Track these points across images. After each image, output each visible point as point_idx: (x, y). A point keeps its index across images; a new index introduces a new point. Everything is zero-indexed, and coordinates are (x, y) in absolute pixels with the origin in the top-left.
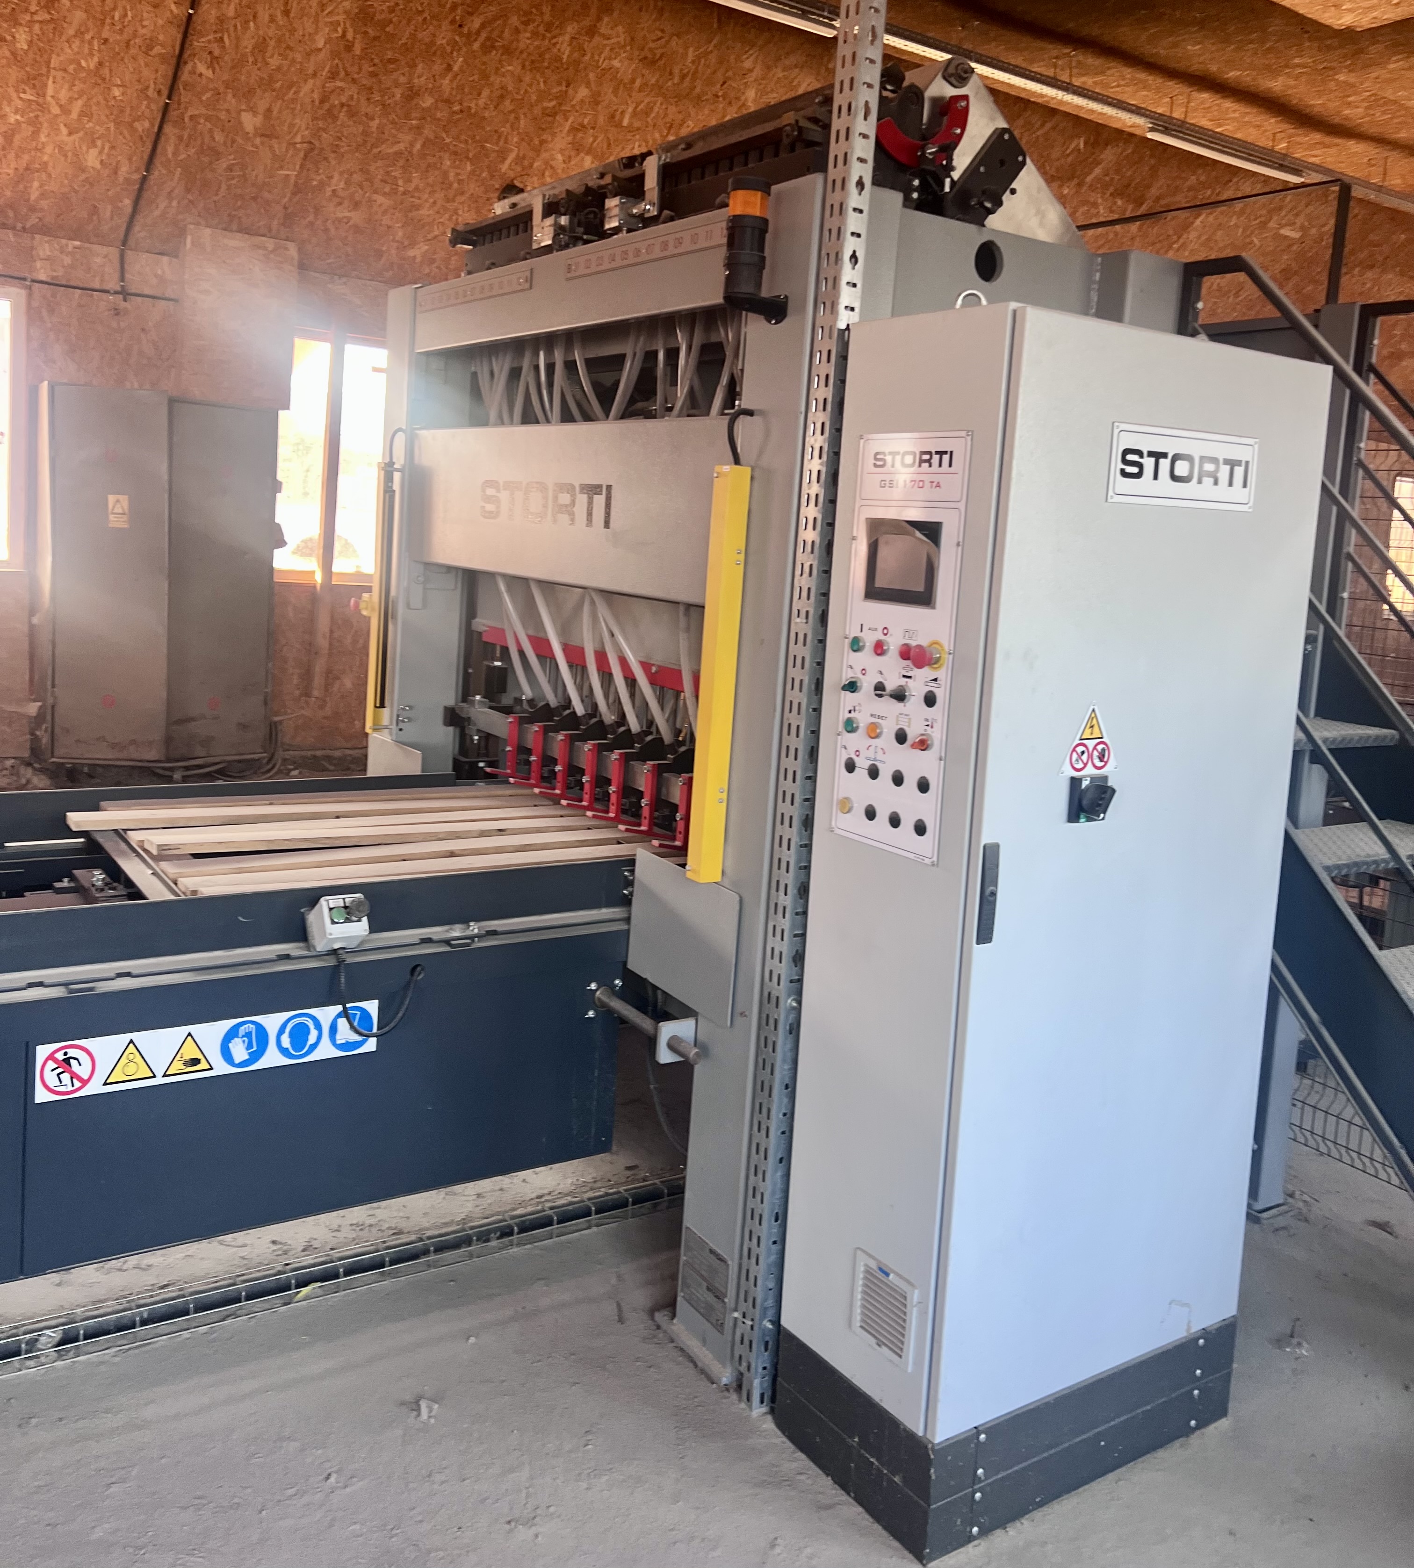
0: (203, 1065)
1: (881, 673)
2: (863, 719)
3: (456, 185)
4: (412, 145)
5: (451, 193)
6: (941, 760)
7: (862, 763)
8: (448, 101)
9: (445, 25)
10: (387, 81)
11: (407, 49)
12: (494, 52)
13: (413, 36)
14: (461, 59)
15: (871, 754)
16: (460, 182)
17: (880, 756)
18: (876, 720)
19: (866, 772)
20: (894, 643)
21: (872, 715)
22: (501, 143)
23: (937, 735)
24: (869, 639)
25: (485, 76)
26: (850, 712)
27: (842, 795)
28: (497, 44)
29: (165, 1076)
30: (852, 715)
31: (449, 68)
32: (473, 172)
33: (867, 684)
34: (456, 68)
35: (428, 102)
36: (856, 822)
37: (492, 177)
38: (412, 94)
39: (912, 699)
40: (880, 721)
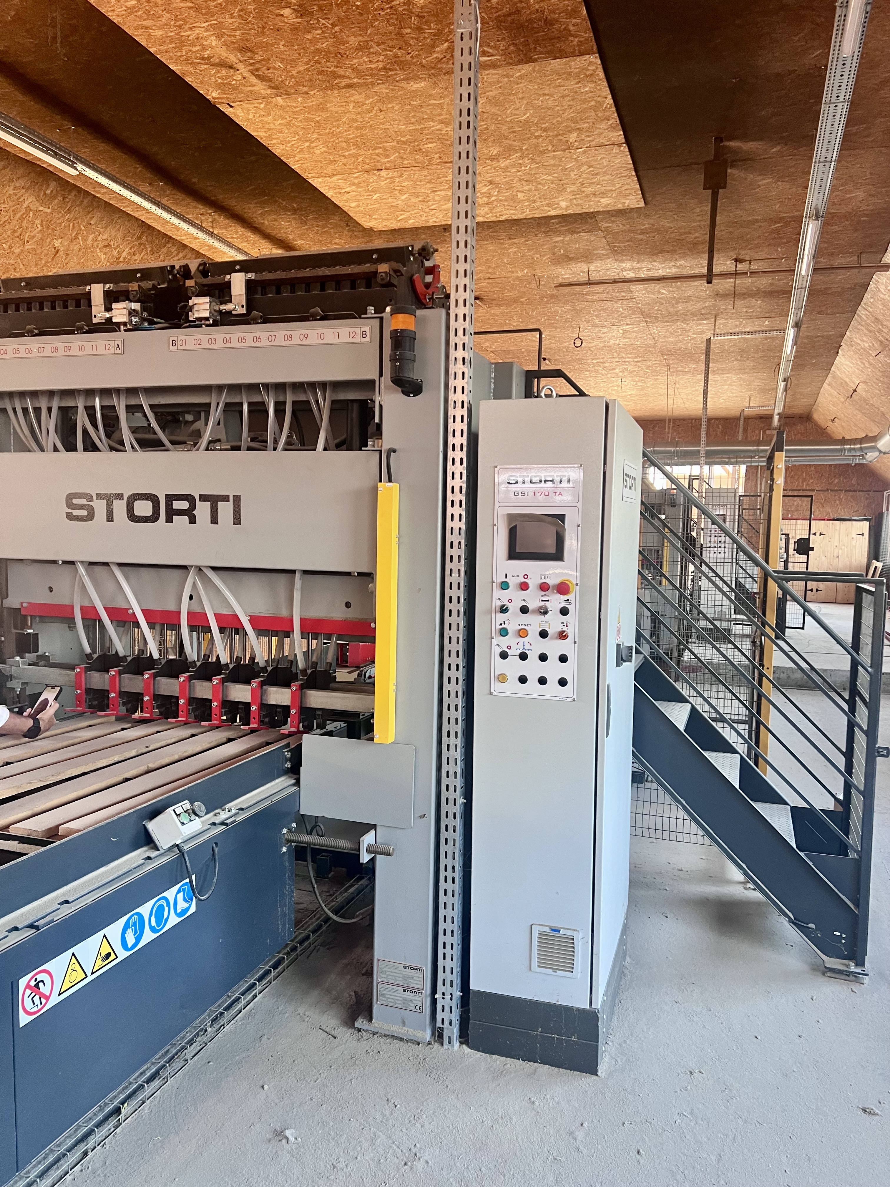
0: (113, 956)
1: (524, 600)
2: (512, 628)
6: (575, 642)
7: (514, 653)
15: (520, 646)
17: (527, 646)
18: (523, 627)
19: (518, 657)
20: (533, 583)
21: (519, 625)
23: (570, 631)
24: (513, 582)
26: (501, 624)
27: (497, 673)
29: (92, 973)
30: (503, 626)
33: (514, 608)
36: (513, 687)
39: (550, 613)
40: (526, 627)
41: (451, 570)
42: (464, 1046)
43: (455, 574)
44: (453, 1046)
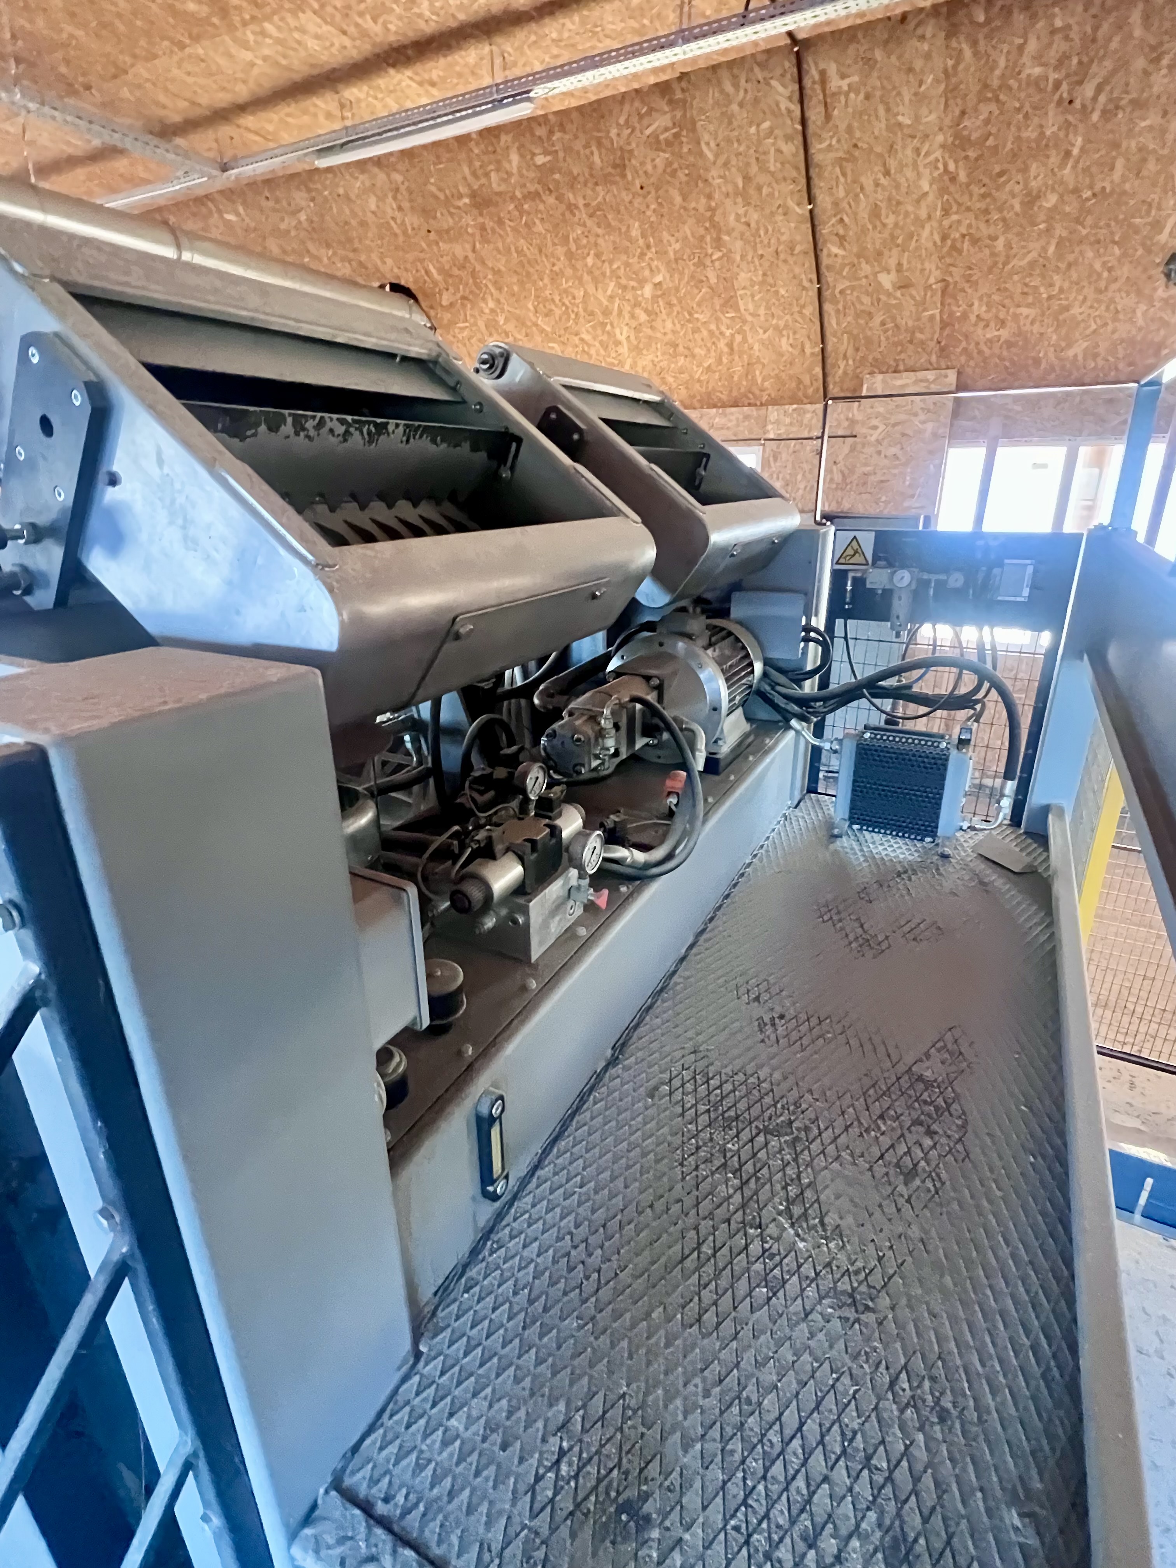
12: (1120, 116)
14: (1080, 139)
22: (1153, 212)
25: (1116, 145)
28: (1123, 103)
31: (1068, 154)
34: (1076, 151)
35: (1051, 200)
38: (1032, 199)
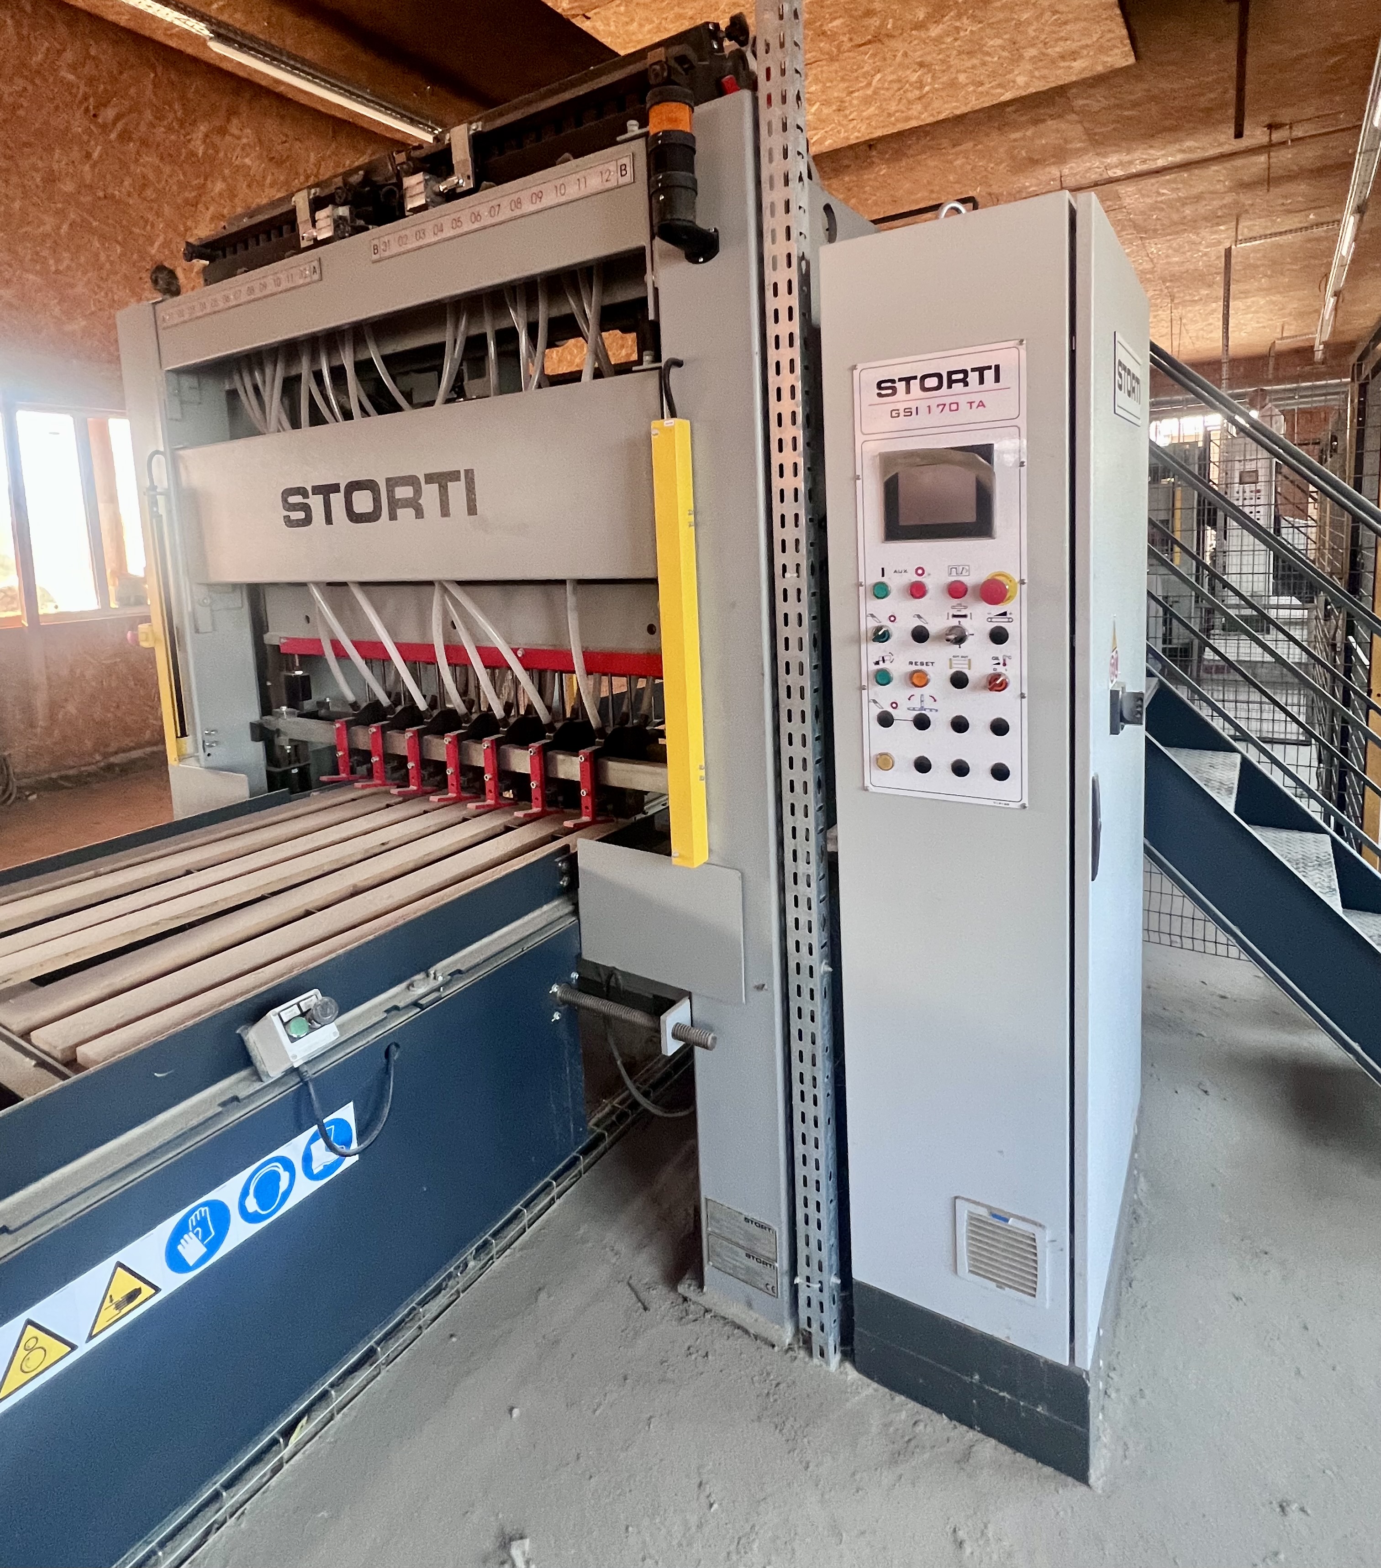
1: (919, 616)
2: (898, 669)
3: (108, 266)
4: (59, 228)
5: (104, 274)
6: (1022, 696)
7: (903, 716)
8: (90, 187)
9: (79, 114)
10: (25, 164)
11: (40, 134)
12: (132, 143)
13: (46, 123)
14: (99, 148)
15: (915, 703)
16: (112, 263)
17: (929, 704)
18: (918, 667)
19: (911, 724)
20: (936, 582)
21: (910, 663)
22: (149, 227)
23: (1014, 672)
24: (896, 582)
25: (123, 165)
26: (877, 663)
30: (881, 666)
31: (88, 156)
32: (123, 254)
33: (900, 632)
34: (95, 155)
35: (68, 187)
37: (142, 258)
38: (51, 179)
39: (970, 638)
40: (924, 668)
41: (784, 567)
42: (848, 1366)
43: (791, 574)
44: (828, 1363)
